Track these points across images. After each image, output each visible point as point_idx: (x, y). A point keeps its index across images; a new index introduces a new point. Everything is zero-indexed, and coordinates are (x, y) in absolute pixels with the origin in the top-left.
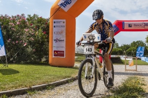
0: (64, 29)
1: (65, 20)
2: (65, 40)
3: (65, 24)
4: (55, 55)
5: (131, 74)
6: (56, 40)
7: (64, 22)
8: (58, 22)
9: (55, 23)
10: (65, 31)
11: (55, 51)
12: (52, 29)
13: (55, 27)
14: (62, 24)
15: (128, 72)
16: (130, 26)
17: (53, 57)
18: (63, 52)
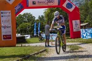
0: (10, 18)
1: (10, 11)
2: (11, 27)
3: (10, 14)
6: (5, 27)
8: (4, 13)
9: (2, 13)
10: (11, 20)
11: (4, 36)
13: (2, 16)
14: (8, 14)
17: (3, 40)
18: (11, 35)
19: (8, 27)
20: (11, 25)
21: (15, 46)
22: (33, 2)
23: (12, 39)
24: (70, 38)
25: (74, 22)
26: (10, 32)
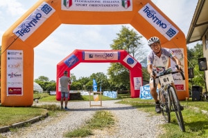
0: (21, 62)
1: (22, 51)
3: (22, 56)
4: (9, 93)
5: (97, 109)
6: (11, 75)
7: (21, 54)
8: (12, 53)
9: (9, 54)
10: (22, 64)
12: (6, 61)
13: (9, 59)
14: (18, 55)
15: (93, 107)
16: (91, 56)
17: (8, 95)
18: (21, 88)
19: (16, 76)
20: (22, 73)
25: (135, 79)
26: (19, 83)
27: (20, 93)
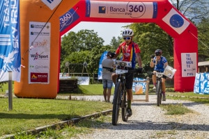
0: (48, 38)
1: (49, 24)
2: (49, 56)
3: (49, 31)
4: (32, 81)
6: (35, 56)
7: (48, 27)
8: (37, 27)
9: (32, 27)
10: (49, 42)
11: (32, 74)
13: (32, 33)
17: (30, 83)
18: (47, 74)
19: (41, 57)
20: (48, 53)
21: (54, 98)
22: (100, 8)
23: (48, 83)
24: (173, 89)
25: (184, 55)
26: (45, 67)
27: (45, 80)
